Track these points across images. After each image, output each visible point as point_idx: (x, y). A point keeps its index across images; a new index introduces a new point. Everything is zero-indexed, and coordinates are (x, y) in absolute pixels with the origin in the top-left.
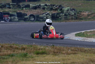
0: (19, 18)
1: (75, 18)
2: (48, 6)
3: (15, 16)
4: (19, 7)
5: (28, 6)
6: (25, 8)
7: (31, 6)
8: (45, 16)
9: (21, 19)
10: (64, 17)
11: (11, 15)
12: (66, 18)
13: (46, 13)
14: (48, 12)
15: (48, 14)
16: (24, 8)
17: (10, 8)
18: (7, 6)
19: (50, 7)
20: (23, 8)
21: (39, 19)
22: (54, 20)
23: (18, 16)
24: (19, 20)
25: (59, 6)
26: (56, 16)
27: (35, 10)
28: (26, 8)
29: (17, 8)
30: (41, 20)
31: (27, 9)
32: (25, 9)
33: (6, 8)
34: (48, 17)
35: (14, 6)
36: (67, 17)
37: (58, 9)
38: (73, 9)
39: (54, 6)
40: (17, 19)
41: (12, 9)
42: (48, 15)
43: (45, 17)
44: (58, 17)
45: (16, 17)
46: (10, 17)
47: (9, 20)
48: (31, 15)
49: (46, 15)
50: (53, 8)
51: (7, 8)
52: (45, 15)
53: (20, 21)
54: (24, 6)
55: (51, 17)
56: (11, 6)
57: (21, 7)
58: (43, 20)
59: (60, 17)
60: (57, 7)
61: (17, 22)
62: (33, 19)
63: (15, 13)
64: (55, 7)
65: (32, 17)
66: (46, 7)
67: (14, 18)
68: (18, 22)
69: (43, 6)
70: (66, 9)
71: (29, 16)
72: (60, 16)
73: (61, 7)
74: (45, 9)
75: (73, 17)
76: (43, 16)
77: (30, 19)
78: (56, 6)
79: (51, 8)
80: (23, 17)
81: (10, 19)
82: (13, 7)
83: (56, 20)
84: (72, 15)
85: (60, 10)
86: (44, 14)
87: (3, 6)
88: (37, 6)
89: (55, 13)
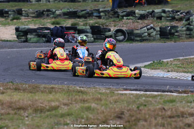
0: (95, 36)
2: (167, 13)
3: (87, 32)
4: (116, 16)
5: (132, 14)
7: (138, 14)
8: (145, 32)
9: (99, 38)
10: (185, 32)
11: (80, 32)
12: (189, 35)
13: (149, 27)
14: (152, 25)
15: (152, 28)
16: (125, 18)
17: (100, 17)
18: (95, 14)
19: (171, 15)
20: (123, 16)
21: (132, 38)
22: (164, 38)
23: (93, 33)
24: (94, 39)
25: (186, 13)
26: (168, 31)
27: (139, 21)
28: (128, 17)
29: (111, 17)
30: (138, 39)
31: (129, 19)
32: (127, 19)
33: (94, 17)
34: (152, 34)
35: (107, 13)
36: (192, 32)
37: (184, 18)
39: (178, 13)
40: (91, 38)
41: (104, 18)
42: (152, 30)
43: (146, 34)
44: (173, 34)
45: (90, 35)
46: (78, 34)
47: (75, 39)
48: (118, 31)
49: (148, 29)
50: (176, 17)
51: (96, 18)
52: (146, 31)
53: (96, 41)
54: (125, 13)
55: (159, 33)
56: (102, 14)
57: (119, 15)
58: (141, 38)
59: (176, 34)
60: (182, 15)
62: (121, 38)
65: (120, 34)
66: (163, 14)
68: (92, 42)
69: (157, 13)
71: (113, 32)
72: (177, 32)
73: (189, 14)
74: (163, 18)
76: (143, 32)
77: (117, 38)
78: (181, 13)
79: (171, 17)
80: (104, 35)
82: (106, 15)
83: (168, 38)
85: (186, 21)
86: (144, 29)
87: (88, 15)
88: (148, 12)
89: (169, 27)
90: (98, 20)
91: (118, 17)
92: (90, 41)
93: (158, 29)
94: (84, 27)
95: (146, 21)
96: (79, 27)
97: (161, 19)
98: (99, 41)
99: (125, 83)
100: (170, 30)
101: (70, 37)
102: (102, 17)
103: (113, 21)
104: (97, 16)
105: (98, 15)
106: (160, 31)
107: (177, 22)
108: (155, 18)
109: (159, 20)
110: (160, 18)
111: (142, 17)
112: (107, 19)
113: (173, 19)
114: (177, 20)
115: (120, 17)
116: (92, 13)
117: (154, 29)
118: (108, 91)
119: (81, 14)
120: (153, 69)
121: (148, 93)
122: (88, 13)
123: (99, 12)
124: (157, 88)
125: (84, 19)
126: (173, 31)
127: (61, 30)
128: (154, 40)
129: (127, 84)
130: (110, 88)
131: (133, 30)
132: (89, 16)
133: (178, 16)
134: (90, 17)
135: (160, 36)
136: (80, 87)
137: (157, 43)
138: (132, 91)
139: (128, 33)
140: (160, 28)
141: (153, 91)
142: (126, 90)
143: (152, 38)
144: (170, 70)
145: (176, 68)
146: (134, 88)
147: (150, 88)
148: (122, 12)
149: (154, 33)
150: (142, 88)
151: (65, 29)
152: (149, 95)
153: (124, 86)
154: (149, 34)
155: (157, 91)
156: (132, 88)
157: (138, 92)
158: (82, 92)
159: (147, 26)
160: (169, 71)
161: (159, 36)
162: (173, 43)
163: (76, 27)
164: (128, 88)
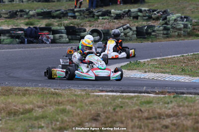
0: (70, 37)
1: (186, 34)
2: (144, 12)
3: (62, 33)
4: (91, 16)
5: (108, 13)
6: (102, 17)
7: (113, 14)
8: (121, 32)
9: (74, 38)
10: (162, 32)
11: (55, 32)
12: (166, 34)
13: (125, 27)
14: (128, 25)
15: (128, 28)
16: (100, 17)
17: (75, 17)
18: (70, 14)
19: (147, 14)
20: (98, 16)
22: (141, 38)
23: (68, 34)
24: (69, 39)
25: (163, 12)
26: (145, 31)
27: (115, 21)
28: (104, 17)
29: (86, 17)
31: (105, 19)
32: (103, 19)
33: (69, 17)
34: (128, 34)
35: (82, 13)
36: (169, 32)
37: (161, 17)
38: (184, 18)
39: (155, 12)
40: (65, 38)
41: (79, 18)
42: (128, 30)
43: (122, 34)
44: (149, 34)
45: (65, 35)
46: (52, 34)
47: (50, 40)
48: (93, 31)
49: (124, 29)
50: (153, 16)
51: (71, 18)
52: (123, 30)
53: (72, 41)
54: (100, 13)
55: (135, 32)
56: (77, 14)
57: (95, 15)
59: (153, 33)
60: (159, 14)
61: (66, 43)
62: (97, 38)
63: (63, 28)
64: (155, 14)
65: (95, 34)
66: (139, 14)
67: (60, 36)
68: (68, 43)
69: (134, 12)
70: (172, 17)
71: (89, 33)
72: (154, 31)
73: (166, 13)
75: (182, 31)
78: (158, 13)
79: (148, 16)
80: (79, 35)
81: (52, 38)
82: (81, 15)
83: (145, 38)
84: (180, 29)
85: (163, 20)
86: (120, 28)
87: (62, 15)
88: (124, 12)
89: (145, 26)
90: (73, 20)
91: (93, 17)
92: (65, 42)
93: (134, 29)
94: (58, 28)
95: (122, 21)
96: (53, 28)
97: (137, 19)
98: (74, 41)
99: (100, 85)
100: (147, 30)
101: (44, 38)
102: (77, 18)
103: (89, 21)
104: (71, 16)
105: (73, 15)
106: (137, 31)
107: (154, 21)
108: (131, 18)
109: (135, 20)
110: (136, 17)
111: (118, 17)
112: (82, 19)
113: (150, 18)
114: (154, 19)
115: (96, 17)
116: (67, 13)
117: (131, 29)
118: (83, 93)
119: (55, 14)
120: (129, 70)
121: (124, 94)
122: (62, 13)
123: (74, 12)
124: (134, 89)
125: (58, 20)
126: (150, 31)
127: (35, 31)
128: (131, 40)
129: (103, 85)
130: (86, 90)
131: (108, 31)
132: (63, 17)
133: (155, 15)
134: (65, 18)
135: (137, 36)
136: (55, 89)
137: (134, 43)
138: (108, 92)
139: (104, 34)
140: (137, 28)
141: (130, 93)
142: (102, 91)
143: (129, 38)
144: (147, 70)
145: (153, 69)
146: (110, 89)
147: (126, 89)
148: (98, 12)
149: (131, 33)
150: (118, 89)
151: (38, 29)
152: (126, 96)
153: (100, 87)
154: (125, 34)
155: (134, 92)
156: (108, 89)
157: (114, 94)
158: (56, 94)
159: (123, 26)
160: (146, 72)
161: (135, 36)
162: (150, 43)
163: (51, 28)
164: (104, 89)
